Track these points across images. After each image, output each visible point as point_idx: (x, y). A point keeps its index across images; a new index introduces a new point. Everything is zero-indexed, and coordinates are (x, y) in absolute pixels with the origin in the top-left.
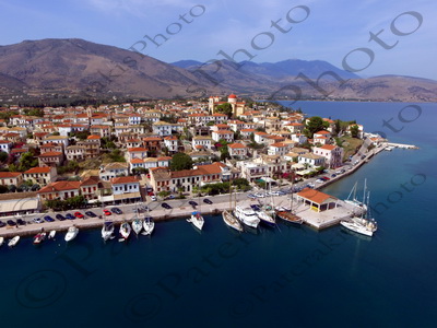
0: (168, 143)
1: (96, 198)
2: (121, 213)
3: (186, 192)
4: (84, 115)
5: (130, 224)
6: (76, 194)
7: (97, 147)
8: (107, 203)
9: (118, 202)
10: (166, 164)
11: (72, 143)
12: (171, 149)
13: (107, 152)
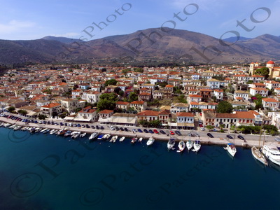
0: (216, 94)
1: (167, 123)
2: (180, 135)
3: (225, 128)
4: (165, 72)
5: (185, 143)
6: (156, 119)
7: (171, 92)
8: (173, 127)
9: (180, 128)
10: (214, 107)
11: (157, 88)
12: (218, 98)
13: (176, 96)
